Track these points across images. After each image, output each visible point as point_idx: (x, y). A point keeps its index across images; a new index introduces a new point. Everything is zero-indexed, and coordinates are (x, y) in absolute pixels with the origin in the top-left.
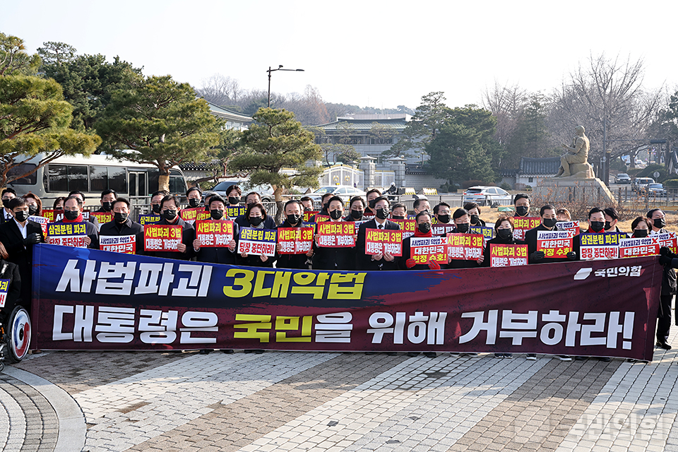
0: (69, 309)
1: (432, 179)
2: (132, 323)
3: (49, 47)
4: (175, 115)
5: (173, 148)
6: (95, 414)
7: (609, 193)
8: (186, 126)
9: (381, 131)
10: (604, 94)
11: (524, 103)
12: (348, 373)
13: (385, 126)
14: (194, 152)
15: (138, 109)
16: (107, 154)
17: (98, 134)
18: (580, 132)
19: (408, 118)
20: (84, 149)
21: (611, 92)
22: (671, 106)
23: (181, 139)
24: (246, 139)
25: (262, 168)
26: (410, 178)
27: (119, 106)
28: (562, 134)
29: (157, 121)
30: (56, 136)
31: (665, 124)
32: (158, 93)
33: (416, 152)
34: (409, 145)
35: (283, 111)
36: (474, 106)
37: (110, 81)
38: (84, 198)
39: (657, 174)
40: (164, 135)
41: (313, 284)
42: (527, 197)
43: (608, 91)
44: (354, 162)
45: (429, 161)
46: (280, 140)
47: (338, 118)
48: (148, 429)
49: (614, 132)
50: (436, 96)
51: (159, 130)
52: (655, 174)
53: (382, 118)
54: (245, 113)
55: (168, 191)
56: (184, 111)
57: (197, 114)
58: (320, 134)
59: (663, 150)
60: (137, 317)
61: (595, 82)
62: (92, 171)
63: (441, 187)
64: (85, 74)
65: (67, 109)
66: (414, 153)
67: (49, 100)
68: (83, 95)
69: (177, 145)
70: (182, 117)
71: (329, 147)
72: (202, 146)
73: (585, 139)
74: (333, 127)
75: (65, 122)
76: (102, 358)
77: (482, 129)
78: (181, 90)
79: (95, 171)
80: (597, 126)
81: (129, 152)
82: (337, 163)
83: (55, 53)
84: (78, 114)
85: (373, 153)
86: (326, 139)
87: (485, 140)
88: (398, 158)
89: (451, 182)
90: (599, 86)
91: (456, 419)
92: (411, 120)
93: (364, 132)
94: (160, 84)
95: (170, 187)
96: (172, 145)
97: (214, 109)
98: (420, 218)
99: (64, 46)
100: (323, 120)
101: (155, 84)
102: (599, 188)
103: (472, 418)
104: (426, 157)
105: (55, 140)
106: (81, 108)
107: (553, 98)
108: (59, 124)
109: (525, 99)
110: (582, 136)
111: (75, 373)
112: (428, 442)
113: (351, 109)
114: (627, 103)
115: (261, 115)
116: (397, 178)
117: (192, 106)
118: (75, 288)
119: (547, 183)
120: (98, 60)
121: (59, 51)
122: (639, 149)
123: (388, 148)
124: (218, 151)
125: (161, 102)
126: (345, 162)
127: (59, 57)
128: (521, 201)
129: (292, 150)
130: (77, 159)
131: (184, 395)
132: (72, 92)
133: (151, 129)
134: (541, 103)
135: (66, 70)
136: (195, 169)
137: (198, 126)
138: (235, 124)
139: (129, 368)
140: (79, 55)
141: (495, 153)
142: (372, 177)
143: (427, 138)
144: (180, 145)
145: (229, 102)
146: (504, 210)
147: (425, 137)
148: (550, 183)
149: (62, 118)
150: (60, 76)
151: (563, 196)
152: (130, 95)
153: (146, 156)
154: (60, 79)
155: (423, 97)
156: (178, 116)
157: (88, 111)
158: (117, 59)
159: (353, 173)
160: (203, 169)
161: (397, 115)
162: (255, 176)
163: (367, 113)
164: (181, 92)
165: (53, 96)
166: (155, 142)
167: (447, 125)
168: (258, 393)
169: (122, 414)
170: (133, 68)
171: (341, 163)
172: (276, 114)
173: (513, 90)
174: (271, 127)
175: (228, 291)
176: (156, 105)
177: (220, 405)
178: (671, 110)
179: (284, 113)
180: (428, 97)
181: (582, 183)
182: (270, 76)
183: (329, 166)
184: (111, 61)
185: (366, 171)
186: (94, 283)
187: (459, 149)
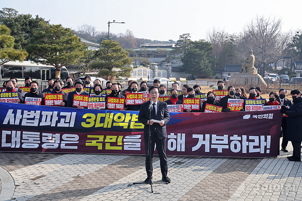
0: (9, 132)
1: (184, 74)
2: (39, 139)
3: (5, 10)
4: (63, 43)
5: (62, 58)
6: (19, 180)
7: (263, 81)
8: (68, 48)
9: (161, 51)
10: (263, 35)
11: (227, 39)
12: (139, 162)
13: (163, 49)
14: (72, 60)
15: (46, 40)
16: (31, 60)
17: (27, 51)
18: (250, 53)
19: (174, 46)
20: (20, 58)
21: (266, 34)
22: (293, 41)
23: (66, 54)
24: (97, 54)
25: (104, 68)
26: (174, 73)
27: (37, 38)
28: (244, 54)
29: (54, 46)
30: (7, 52)
31: (291, 50)
32: (55, 33)
33: (176, 61)
34: (174, 58)
35: (114, 41)
36: (204, 40)
37: (34, 27)
38: (17, 81)
39: (286, 72)
40: (58, 52)
41: (123, 122)
42: (223, 82)
43: (265, 34)
44: (148, 66)
45: (183, 66)
46: (112, 55)
47: (141, 45)
48: (44, 187)
49: (267, 53)
50: (186, 35)
51: (55, 50)
52: (285, 72)
53: (162, 45)
54: (98, 42)
55: (60, 78)
56: (67, 41)
57: (74, 43)
58: (133, 53)
59: (289, 61)
60: (41, 136)
61: (259, 30)
62: (24, 69)
63: (188, 77)
64: (22, 23)
65: (12, 39)
66: (176, 62)
67: (3, 35)
68: (21, 33)
69: (64, 57)
70: (67, 44)
71: (137, 59)
72: (76, 57)
73: (253, 56)
74: (139, 50)
75: (11, 45)
76: (25, 155)
77: (207, 51)
78: (66, 31)
79: (26, 69)
80: (259, 50)
81: (42, 60)
82: (140, 66)
83: (8, 13)
84: (19, 42)
85: (157, 62)
86: (136, 55)
87: (209, 56)
88: (169, 64)
89: (193, 75)
90: (261, 32)
91: (186, 183)
92: (175, 47)
93: (153, 52)
94: (56, 29)
95: (61, 77)
96: (62, 57)
97: (83, 40)
98: (173, 92)
99: (12, 10)
100: (134, 46)
101: (54, 28)
102: (259, 78)
103: (193, 183)
104: (182, 64)
105: (6, 54)
106: (20, 39)
107: (239, 37)
108: (8, 46)
109: (227, 37)
110: (252, 54)
111: (11, 162)
112: (173, 193)
113: (148, 41)
114: (273, 40)
115: (104, 44)
116: (168, 73)
117: (71, 39)
118: (12, 123)
119: (235, 76)
120: (28, 17)
121: (10, 12)
122: (279, 61)
123: (164, 59)
124: (85, 60)
125: (57, 37)
126: (144, 66)
127: (10, 15)
128: (220, 84)
129: (118, 60)
130: (17, 63)
131: (62, 172)
132: (16, 32)
133: (52, 49)
134: (235, 39)
135: (13, 21)
136: (74, 68)
137: (74, 48)
138: (93, 47)
139: (37, 160)
140: (20, 14)
141: (213, 62)
142: (156, 73)
143: (182, 55)
144: (65, 57)
145: (91, 37)
146: (215, 88)
147: (181, 54)
148: (237, 76)
149: (9, 44)
150: (10, 24)
151: (242, 82)
152: (42, 33)
153: (50, 62)
154: (10, 26)
155: (180, 36)
156: (65, 43)
157: (23, 41)
158: (37, 16)
159: (148, 71)
160: (78, 68)
161: (168, 44)
162: (101, 72)
163: (154, 43)
164: (66, 32)
165: (5, 33)
166: (54, 55)
167: (191, 49)
168: (96, 171)
169: (32, 181)
170: (45, 21)
171: (143, 66)
172: (111, 43)
173: (222, 33)
174: (108, 49)
175: (84, 125)
176: (54, 38)
177: (78, 176)
178: (293, 43)
179: (114, 43)
180: (182, 36)
181: (251, 76)
182: (109, 25)
183: (137, 67)
184: (34, 17)
185: (154, 70)
186: (21, 120)
187: (196, 60)
